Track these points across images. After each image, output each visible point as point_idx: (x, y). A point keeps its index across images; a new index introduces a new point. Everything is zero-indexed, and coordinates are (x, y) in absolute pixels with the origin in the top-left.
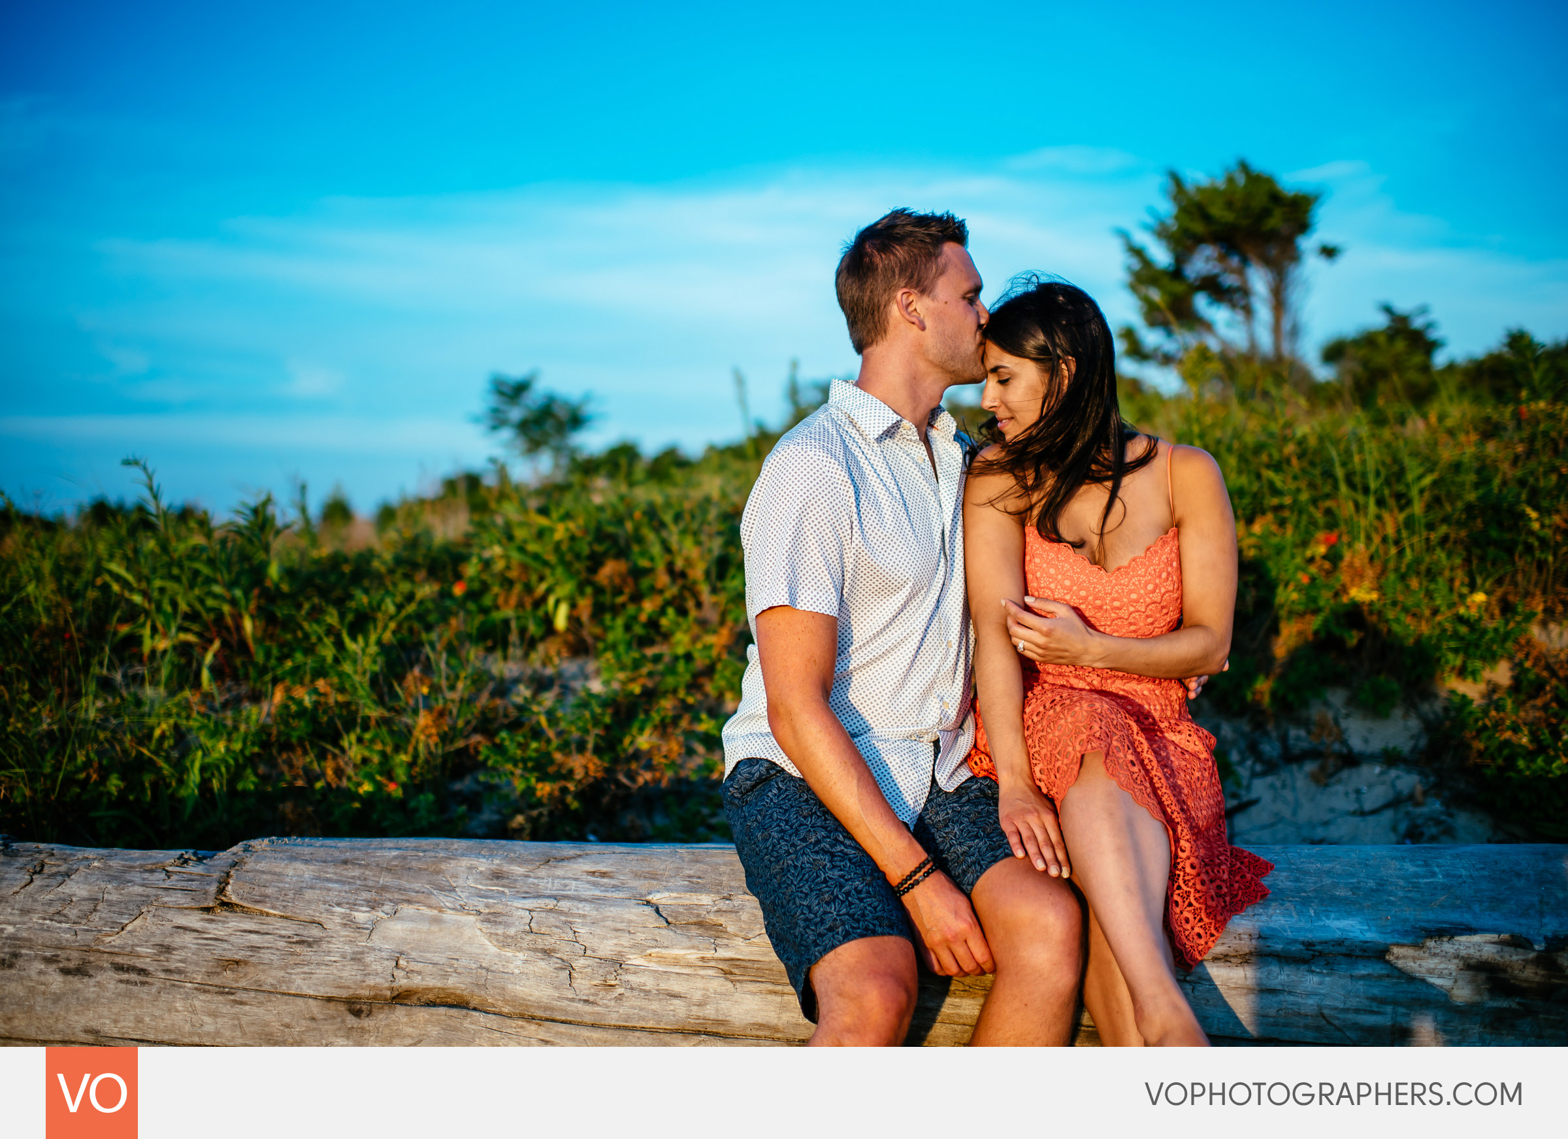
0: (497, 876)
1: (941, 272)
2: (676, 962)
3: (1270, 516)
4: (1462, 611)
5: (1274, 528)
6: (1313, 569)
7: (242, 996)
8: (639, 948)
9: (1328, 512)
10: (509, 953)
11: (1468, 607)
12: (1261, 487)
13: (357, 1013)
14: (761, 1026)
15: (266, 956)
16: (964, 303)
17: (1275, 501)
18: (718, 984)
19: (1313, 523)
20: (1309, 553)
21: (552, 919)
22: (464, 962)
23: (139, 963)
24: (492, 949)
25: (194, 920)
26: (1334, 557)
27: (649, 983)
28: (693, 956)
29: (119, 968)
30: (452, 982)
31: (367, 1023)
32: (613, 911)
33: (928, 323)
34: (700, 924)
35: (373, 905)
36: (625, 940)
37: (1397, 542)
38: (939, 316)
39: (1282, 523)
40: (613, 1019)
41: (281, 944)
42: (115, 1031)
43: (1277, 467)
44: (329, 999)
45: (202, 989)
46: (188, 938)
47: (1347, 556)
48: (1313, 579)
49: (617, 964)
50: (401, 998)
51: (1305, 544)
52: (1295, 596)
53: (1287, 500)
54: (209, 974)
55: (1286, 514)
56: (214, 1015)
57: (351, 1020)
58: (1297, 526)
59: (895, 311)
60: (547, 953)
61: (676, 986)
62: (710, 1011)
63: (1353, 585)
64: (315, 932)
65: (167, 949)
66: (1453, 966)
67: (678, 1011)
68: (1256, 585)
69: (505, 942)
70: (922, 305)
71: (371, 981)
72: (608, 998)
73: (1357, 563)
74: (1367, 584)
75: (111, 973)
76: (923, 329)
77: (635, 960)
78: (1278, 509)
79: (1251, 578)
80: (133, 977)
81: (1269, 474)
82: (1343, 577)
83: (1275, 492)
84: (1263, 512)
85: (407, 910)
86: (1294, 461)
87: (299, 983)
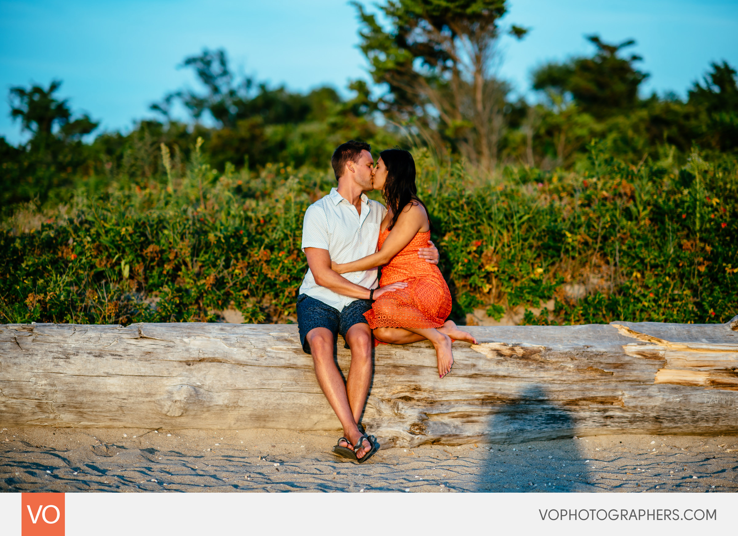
0: (222, 329)
1: (361, 157)
2: (281, 349)
3: (452, 233)
4: (532, 276)
5: (454, 238)
6: (470, 257)
7: (153, 361)
8: (270, 346)
9: (479, 231)
10: (232, 348)
11: (535, 275)
12: (449, 219)
13: (189, 365)
14: (306, 365)
15: (158, 351)
16: (366, 167)
17: (455, 226)
18: (293, 355)
19: (471, 236)
20: (468, 250)
21: (243, 339)
22: (219, 351)
23: (119, 354)
24: (227, 347)
25: (133, 342)
26: (480, 252)
27: (274, 355)
28: (285, 348)
29: (112, 355)
30: (217, 356)
31: (191, 367)
32: (261, 337)
33: (356, 171)
34: (286, 340)
35: (189, 337)
36: (266, 344)
37: (509, 246)
38: (359, 170)
39: (458, 236)
40: (264, 364)
41: (163, 347)
42: (114, 373)
43: (457, 209)
44: (181, 362)
45: (140, 360)
46: (133, 347)
47: (485, 251)
48: (469, 261)
49: (264, 349)
50: (201, 360)
51: (467, 245)
52: (461, 268)
53: (460, 226)
54: (142, 356)
55: (460, 232)
56: (144, 367)
57: (187, 367)
58: (464, 237)
59: (347, 168)
60: (244, 348)
61: (281, 356)
62: (291, 362)
63: (487, 264)
64: (172, 344)
65: (127, 350)
66: (488, 350)
67: (283, 362)
68: (445, 264)
69: (231, 345)
70: (354, 165)
71: (192, 356)
72: (262, 359)
73: (489, 255)
74: (493, 264)
75: (110, 357)
76: (354, 172)
77: (269, 349)
78: (456, 229)
79: (443, 261)
80: (117, 357)
81: (453, 213)
82: (483, 260)
83: (455, 221)
84: (450, 231)
85: (198, 338)
86: (465, 207)
87: (170, 357)
